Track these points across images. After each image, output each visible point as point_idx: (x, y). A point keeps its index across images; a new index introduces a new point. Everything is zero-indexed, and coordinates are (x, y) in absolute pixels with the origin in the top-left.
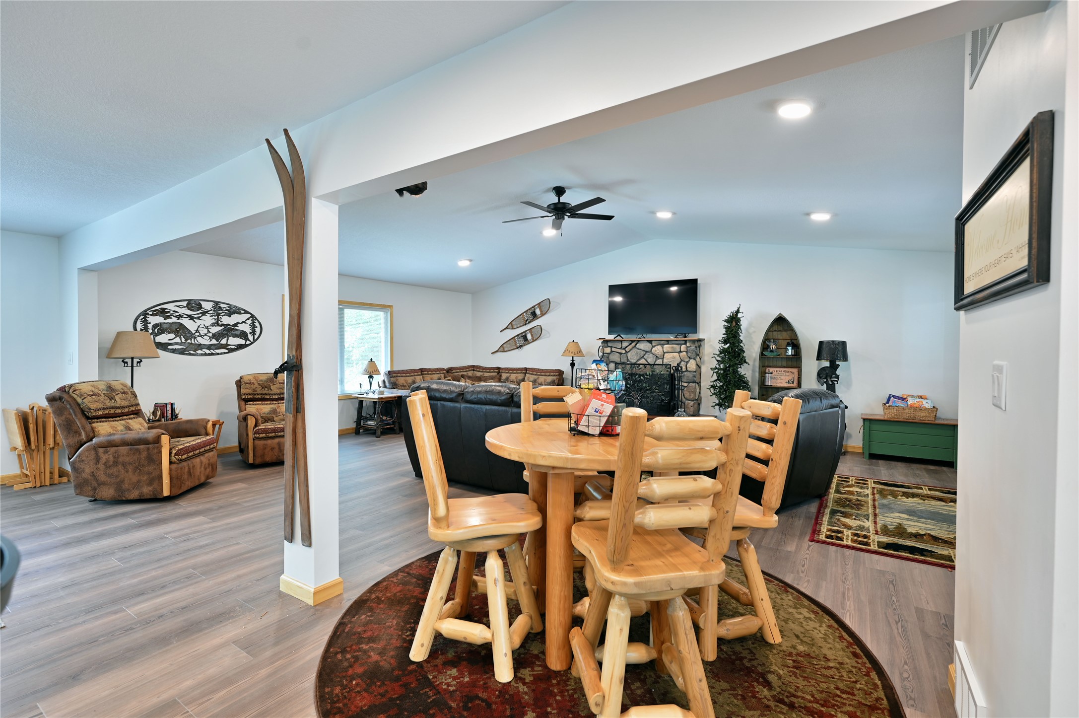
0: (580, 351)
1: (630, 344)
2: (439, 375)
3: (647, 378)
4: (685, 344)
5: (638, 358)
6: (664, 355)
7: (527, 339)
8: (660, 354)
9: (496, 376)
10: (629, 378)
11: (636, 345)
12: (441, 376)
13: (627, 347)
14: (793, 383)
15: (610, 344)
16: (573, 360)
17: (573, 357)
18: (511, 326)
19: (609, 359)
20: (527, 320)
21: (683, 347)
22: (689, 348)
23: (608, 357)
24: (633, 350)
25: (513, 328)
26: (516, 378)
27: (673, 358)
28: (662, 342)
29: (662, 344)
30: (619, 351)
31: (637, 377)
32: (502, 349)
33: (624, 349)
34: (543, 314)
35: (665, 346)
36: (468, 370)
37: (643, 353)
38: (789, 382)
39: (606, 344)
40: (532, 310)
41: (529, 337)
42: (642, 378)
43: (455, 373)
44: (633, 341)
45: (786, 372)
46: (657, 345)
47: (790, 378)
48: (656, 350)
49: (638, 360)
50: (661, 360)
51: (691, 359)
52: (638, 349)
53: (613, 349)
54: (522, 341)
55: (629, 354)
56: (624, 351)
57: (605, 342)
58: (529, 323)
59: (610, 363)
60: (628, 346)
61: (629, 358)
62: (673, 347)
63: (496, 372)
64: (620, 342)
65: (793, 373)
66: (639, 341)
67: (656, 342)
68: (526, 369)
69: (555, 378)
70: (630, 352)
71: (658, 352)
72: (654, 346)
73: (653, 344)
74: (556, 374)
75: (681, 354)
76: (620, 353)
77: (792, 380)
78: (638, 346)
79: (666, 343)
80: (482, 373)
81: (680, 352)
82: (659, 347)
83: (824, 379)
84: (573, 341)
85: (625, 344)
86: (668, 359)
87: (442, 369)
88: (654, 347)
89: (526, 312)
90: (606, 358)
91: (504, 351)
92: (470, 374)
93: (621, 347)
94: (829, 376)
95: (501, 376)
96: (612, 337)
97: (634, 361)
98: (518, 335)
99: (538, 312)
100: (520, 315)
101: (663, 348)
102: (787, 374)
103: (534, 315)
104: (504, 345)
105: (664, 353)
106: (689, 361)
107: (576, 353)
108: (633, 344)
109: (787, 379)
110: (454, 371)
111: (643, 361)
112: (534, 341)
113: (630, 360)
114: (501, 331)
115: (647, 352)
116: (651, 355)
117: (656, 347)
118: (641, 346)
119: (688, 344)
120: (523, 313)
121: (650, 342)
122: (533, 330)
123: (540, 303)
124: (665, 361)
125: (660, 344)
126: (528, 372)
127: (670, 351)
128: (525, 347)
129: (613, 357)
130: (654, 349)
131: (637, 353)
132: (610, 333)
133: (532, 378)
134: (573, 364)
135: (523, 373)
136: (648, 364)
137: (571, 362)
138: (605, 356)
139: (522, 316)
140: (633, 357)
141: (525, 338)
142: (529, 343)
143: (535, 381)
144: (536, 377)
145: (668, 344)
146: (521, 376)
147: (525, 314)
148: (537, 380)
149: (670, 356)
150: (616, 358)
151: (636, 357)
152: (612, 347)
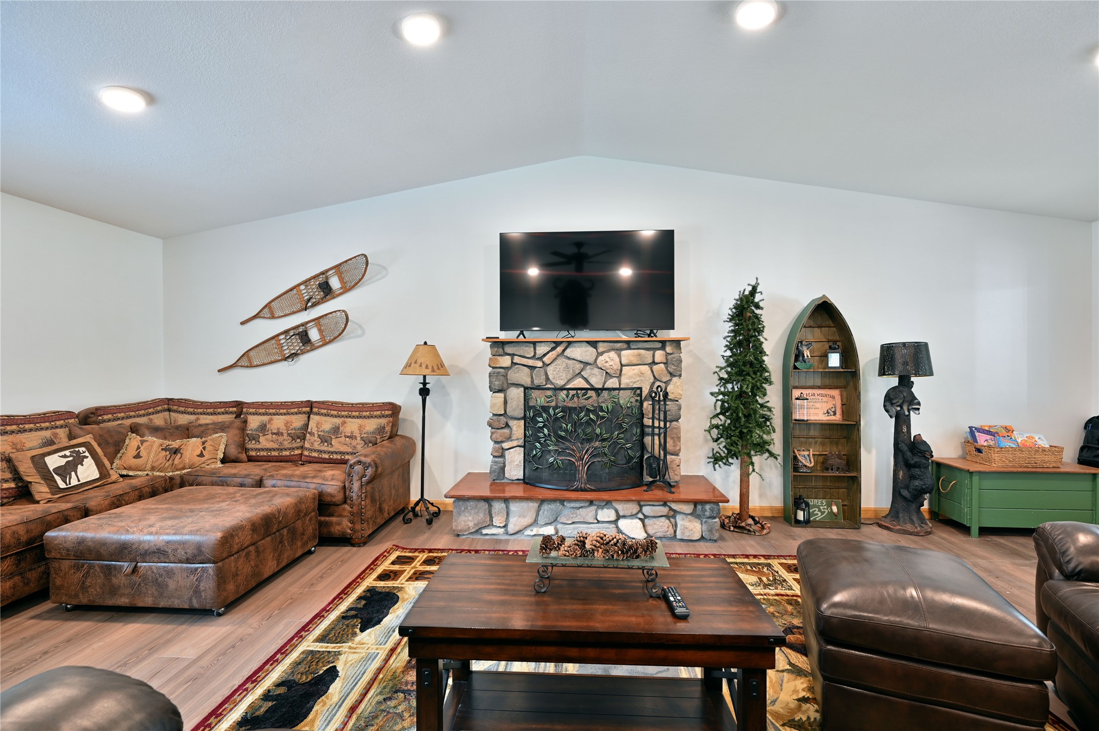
0: (441, 365)
1: (553, 349)
2: (47, 434)
3: (603, 418)
4: (663, 348)
5: (569, 376)
6: (621, 370)
7: (310, 340)
8: (615, 367)
9: (232, 423)
10: (562, 417)
11: (564, 351)
12: (55, 435)
13: (545, 355)
14: (835, 414)
15: (509, 349)
16: (425, 384)
17: (425, 377)
18: (268, 311)
19: (507, 380)
20: (309, 300)
21: (659, 355)
22: (669, 357)
23: (505, 376)
24: (558, 362)
25: (273, 317)
26: (287, 424)
27: (640, 376)
28: (618, 345)
29: (617, 350)
30: (530, 362)
31: (582, 414)
32: (246, 361)
33: (540, 359)
34: (346, 289)
35: (623, 353)
36: (151, 410)
37: (579, 366)
38: (828, 412)
39: (501, 350)
40: (321, 279)
41: (314, 335)
42: (592, 416)
43: (109, 420)
44: (557, 344)
45: (822, 395)
46: (608, 351)
47: (831, 405)
48: (608, 359)
49: (568, 382)
50: (615, 380)
51: (675, 376)
52: (569, 358)
53: (517, 359)
54: (296, 345)
55: (550, 370)
56: (540, 364)
57: (498, 345)
58: (314, 305)
59: (508, 388)
60: (548, 353)
61: (551, 377)
62: (639, 355)
63: (231, 413)
64: (532, 345)
65: (833, 397)
66: (570, 343)
67: (606, 344)
68: (310, 404)
69: (383, 421)
70: (553, 365)
71: (611, 363)
72: (602, 353)
73: (600, 350)
74: (387, 413)
75: (655, 367)
76: (532, 368)
77: (833, 410)
78: (568, 352)
79: (625, 346)
80: (193, 417)
81: (654, 363)
82: (613, 354)
83: (898, 406)
84: (425, 343)
85: (541, 350)
86: (630, 378)
87: (70, 414)
88: (600, 354)
89: (305, 282)
90: (502, 378)
91: (251, 366)
92: (159, 420)
93: (532, 354)
94: (907, 402)
95: (245, 422)
96: (511, 335)
97: (560, 383)
98: (286, 332)
99: (335, 283)
100: (291, 290)
101: (619, 356)
102: (825, 399)
103: (326, 290)
104: (252, 354)
105: (622, 365)
106: (670, 380)
107: (435, 368)
108: (559, 349)
109: (825, 407)
110: (105, 417)
111: (579, 383)
112: (325, 344)
113: (553, 381)
114: (243, 323)
115: (587, 364)
116: (596, 371)
117: (606, 354)
118: (576, 352)
119: (669, 349)
120: (299, 285)
121: (593, 344)
122: (322, 321)
123: (340, 264)
124: (625, 382)
125: (613, 350)
126: (315, 410)
127: (635, 362)
128: (304, 358)
129: (517, 375)
130: (600, 358)
131: (567, 367)
132: (503, 328)
133: (328, 424)
134: (424, 392)
135: (304, 413)
136: (593, 389)
137: (421, 386)
138: (498, 373)
139: (295, 291)
140: (558, 374)
141: (304, 338)
142: (314, 348)
143: (336, 430)
144: (338, 421)
145: (629, 348)
146: (297, 421)
147: (302, 287)
148: (341, 429)
149: (635, 372)
150: (522, 376)
151: (564, 375)
152: (513, 355)
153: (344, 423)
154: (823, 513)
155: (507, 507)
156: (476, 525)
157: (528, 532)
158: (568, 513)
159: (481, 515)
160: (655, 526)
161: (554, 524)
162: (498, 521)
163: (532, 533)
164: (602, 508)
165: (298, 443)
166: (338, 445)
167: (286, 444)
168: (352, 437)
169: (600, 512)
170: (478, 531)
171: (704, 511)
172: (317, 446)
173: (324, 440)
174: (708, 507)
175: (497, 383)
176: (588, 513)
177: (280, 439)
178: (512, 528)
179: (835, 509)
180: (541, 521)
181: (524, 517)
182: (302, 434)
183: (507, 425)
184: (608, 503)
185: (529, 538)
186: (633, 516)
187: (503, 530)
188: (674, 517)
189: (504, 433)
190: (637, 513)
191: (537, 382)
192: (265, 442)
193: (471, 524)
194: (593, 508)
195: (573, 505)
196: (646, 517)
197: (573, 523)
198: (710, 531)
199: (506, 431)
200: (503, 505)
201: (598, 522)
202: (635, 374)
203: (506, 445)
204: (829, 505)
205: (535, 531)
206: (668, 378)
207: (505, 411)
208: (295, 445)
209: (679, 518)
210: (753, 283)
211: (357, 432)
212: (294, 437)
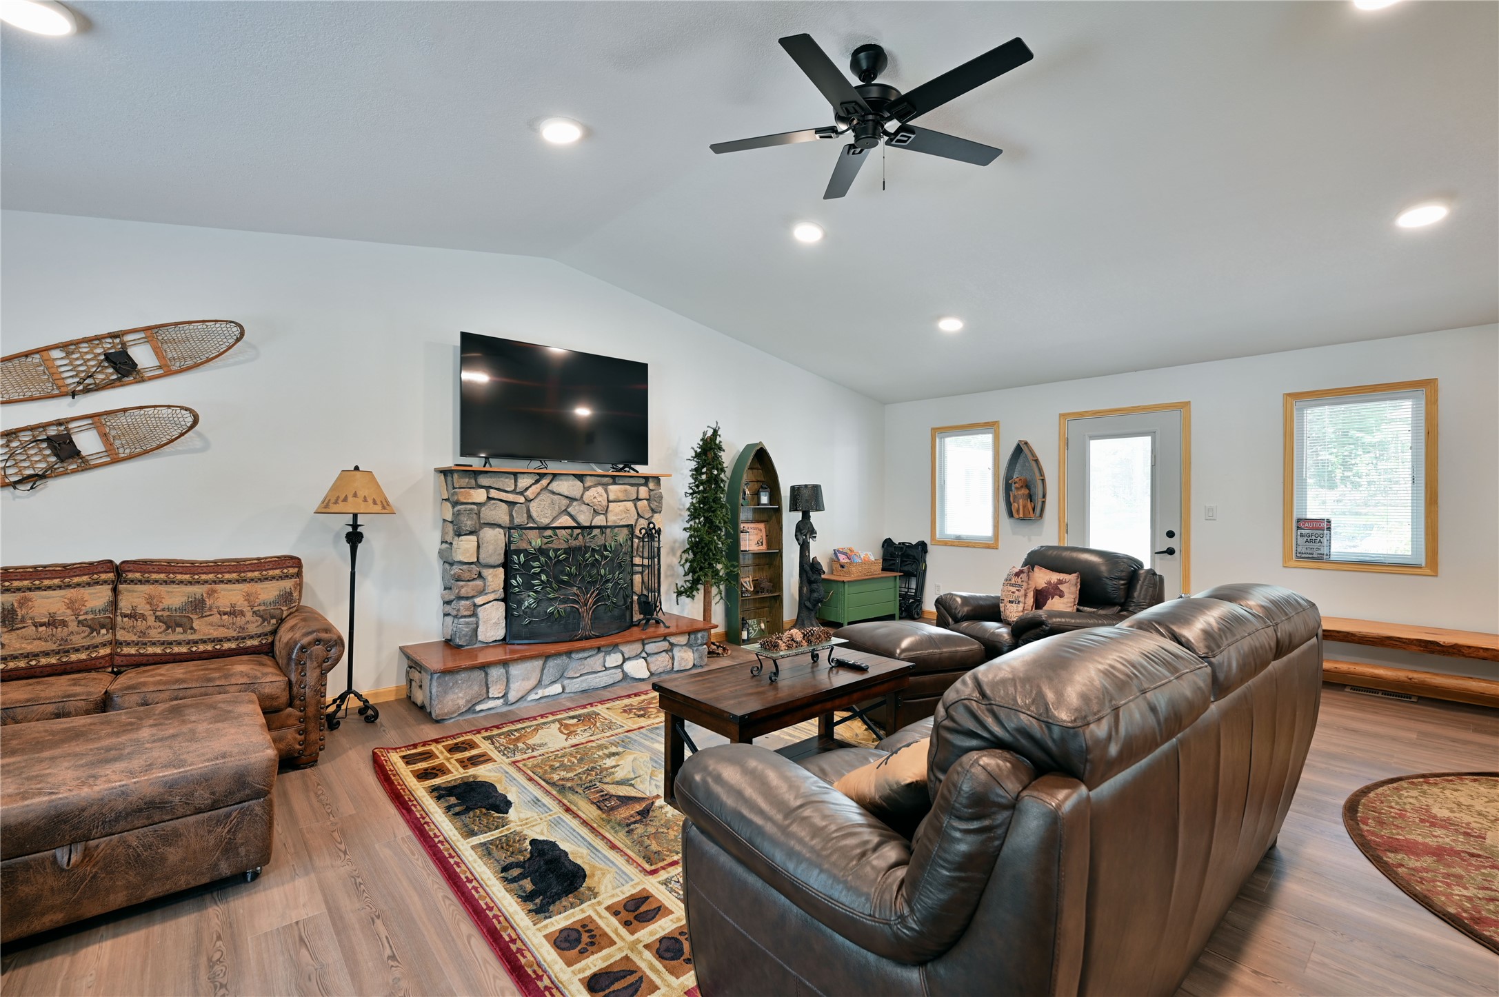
1: (537, 482)
3: (606, 557)
4: (646, 484)
5: (555, 513)
6: (608, 507)
7: (78, 453)
8: (602, 503)
10: (565, 559)
11: (549, 484)
13: (527, 489)
14: (762, 544)
15: (484, 481)
16: (355, 526)
17: (355, 516)
19: (480, 518)
20: (76, 380)
21: (643, 491)
22: (651, 493)
23: (478, 514)
24: (542, 497)
26: (72, 604)
27: (626, 513)
28: (604, 480)
29: (604, 484)
30: (511, 497)
31: (588, 555)
33: (521, 493)
34: (171, 370)
35: (610, 488)
37: (565, 502)
38: (758, 543)
39: (473, 481)
40: (108, 344)
41: (88, 443)
42: (597, 556)
44: (542, 476)
45: (754, 528)
46: (595, 486)
47: (759, 537)
48: (596, 495)
49: (554, 519)
50: (602, 517)
51: (656, 512)
52: (553, 493)
53: (493, 493)
54: (41, 459)
55: (533, 506)
56: (522, 499)
57: (468, 474)
58: (89, 390)
59: (481, 528)
60: (531, 486)
61: (534, 514)
62: (626, 491)
64: (512, 476)
65: (760, 530)
66: (555, 475)
67: (593, 478)
70: (536, 500)
71: (599, 499)
72: (589, 488)
73: (588, 484)
75: (639, 503)
76: (511, 504)
77: (761, 540)
78: (554, 486)
79: (611, 481)
81: (638, 499)
82: (600, 489)
84: (357, 468)
85: (524, 482)
86: (616, 515)
88: (586, 489)
90: (471, 516)
93: (513, 487)
96: (476, 463)
97: (544, 521)
98: (9, 433)
99: (142, 356)
100: (27, 355)
101: (606, 491)
102: (755, 531)
103: (123, 366)
105: (609, 501)
106: (652, 517)
108: (544, 482)
109: (756, 538)
111: (565, 521)
112: (114, 461)
113: (538, 519)
115: (572, 499)
116: (584, 507)
117: (593, 489)
118: (563, 486)
119: (651, 485)
121: (580, 477)
122: (111, 420)
123: (156, 327)
124: (613, 519)
125: (600, 484)
126: (127, 576)
127: (621, 498)
129: (493, 512)
130: (588, 493)
131: (553, 503)
132: (462, 451)
133: (175, 597)
134: (354, 538)
135: (105, 582)
136: (583, 528)
137: (350, 529)
138: (471, 510)
139: (36, 358)
140: (543, 511)
141: (62, 447)
142: (86, 465)
143: (198, 606)
144: (198, 590)
145: (615, 483)
146: (98, 597)
147: (58, 354)
148: (208, 602)
149: (621, 508)
150: (499, 513)
151: (549, 512)
152: (488, 488)
153: (211, 593)
154: (755, 631)
155: (507, 672)
156: (468, 702)
157: (533, 696)
158: (575, 665)
159: (476, 688)
160: (658, 663)
161: (560, 681)
162: (495, 691)
163: (537, 697)
164: (609, 654)
165: (105, 635)
166: (204, 628)
167: (77, 641)
168: (233, 613)
169: (608, 658)
170: (471, 710)
171: (696, 639)
174: (699, 635)
175: (469, 523)
176: (596, 662)
177: (62, 632)
178: (512, 696)
179: (763, 626)
180: (546, 681)
181: (528, 679)
183: (480, 575)
184: (615, 647)
185: (534, 703)
186: (637, 656)
187: (502, 701)
188: (671, 650)
189: (477, 586)
190: (641, 653)
191: (517, 521)
192: (18, 642)
193: (462, 702)
194: (602, 655)
195: (581, 655)
196: (648, 655)
197: (581, 675)
198: (701, 658)
199: (479, 583)
200: (502, 670)
201: (606, 669)
202: (621, 511)
203: (479, 601)
204: (759, 624)
205: (541, 693)
206: (650, 515)
207: (478, 558)
208: (98, 640)
209: (676, 652)
210: (714, 426)
211: (242, 604)
212: (94, 627)
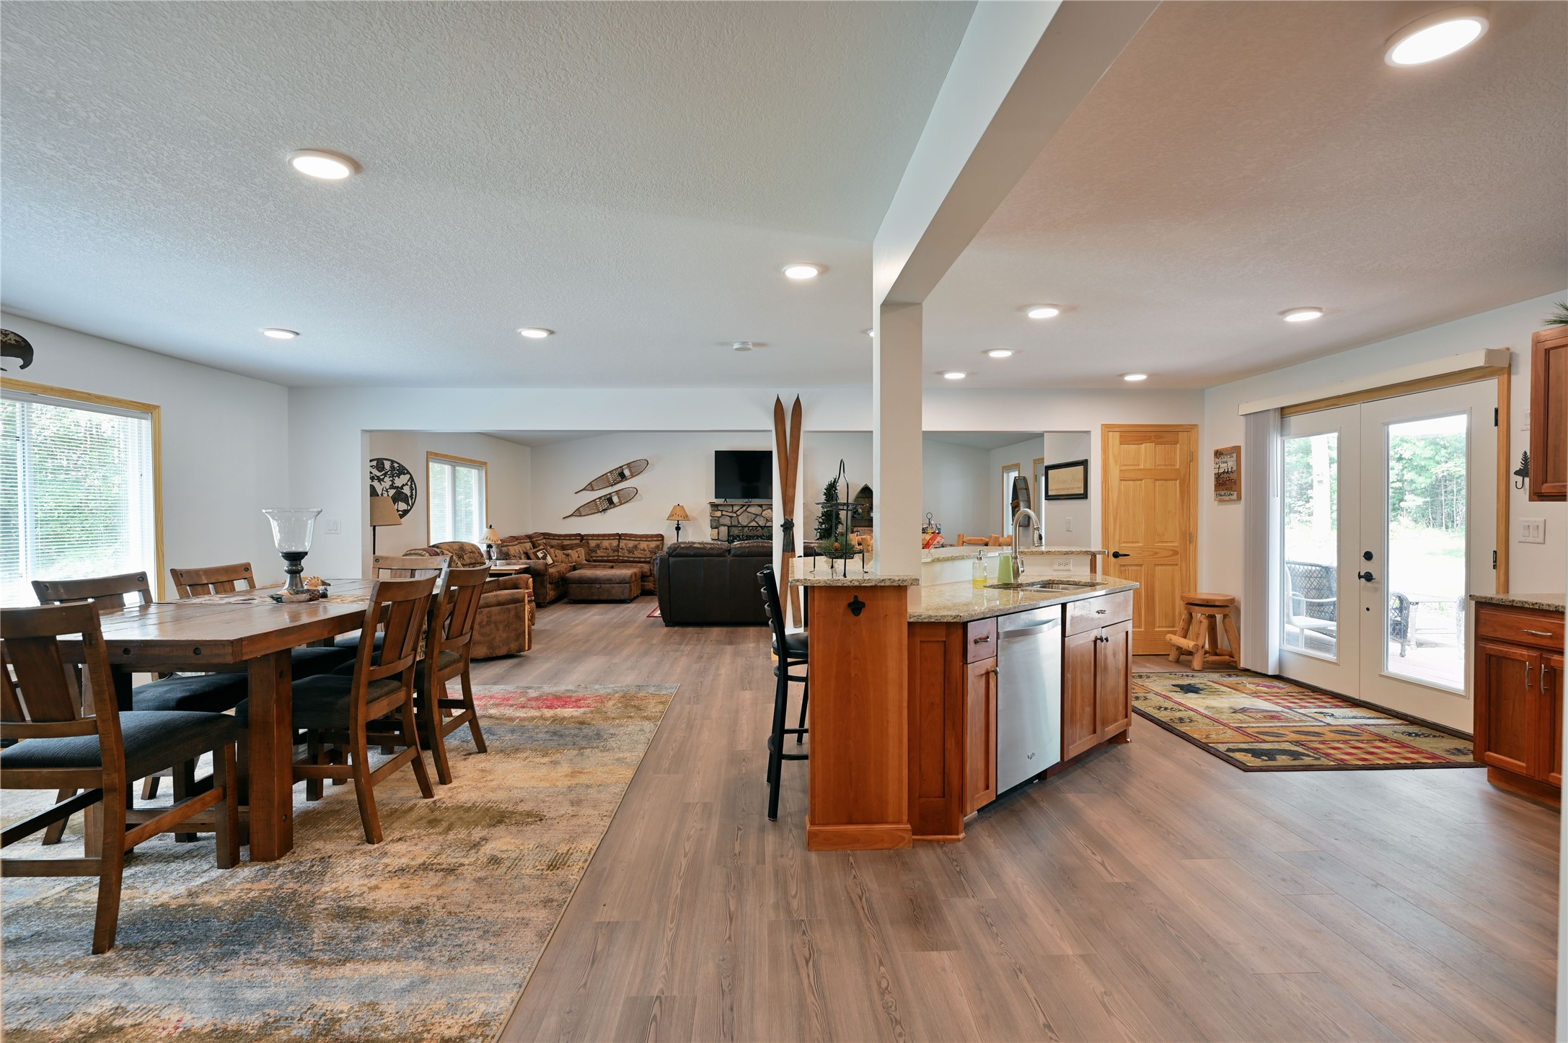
0: (687, 516)
1: (741, 508)
5: (749, 521)
7: (613, 502)
11: (746, 509)
13: (737, 511)
15: (720, 508)
16: (678, 524)
17: (678, 521)
18: (591, 487)
19: (719, 523)
20: (612, 482)
23: (718, 521)
24: (744, 514)
25: (593, 490)
26: (609, 544)
30: (730, 514)
32: (578, 513)
33: (735, 513)
34: (632, 476)
37: (754, 516)
39: (716, 508)
40: (619, 470)
41: (615, 499)
44: (743, 506)
46: (767, 509)
48: (767, 513)
49: (749, 523)
52: (749, 512)
53: (724, 513)
54: (606, 505)
55: (740, 518)
56: (735, 515)
57: (714, 506)
58: (615, 484)
59: (720, 526)
60: (739, 510)
61: (740, 521)
63: (578, 539)
64: (731, 506)
66: (749, 505)
67: (766, 506)
68: (619, 535)
69: (655, 543)
70: (740, 515)
71: (768, 515)
73: (764, 508)
74: (659, 539)
76: (731, 517)
78: (748, 510)
80: (561, 541)
84: (679, 505)
85: (736, 508)
88: (764, 510)
89: (610, 472)
90: (716, 522)
91: (581, 516)
93: (731, 510)
95: (588, 543)
96: (721, 501)
97: (745, 524)
98: (600, 498)
99: (627, 472)
100: (603, 476)
103: (622, 476)
104: (581, 509)
107: (685, 517)
108: (744, 508)
111: (754, 524)
112: (621, 504)
113: (742, 523)
114: (576, 493)
115: (757, 515)
116: (762, 518)
117: (766, 511)
118: (752, 510)
120: (607, 473)
121: (761, 506)
122: (620, 493)
123: (630, 463)
126: (622, 538)
128: (609, 512)
129: (724, 520)
130: (764, 512)
131: (748, 517)
132: (717, 497)
133: (631, 544)
134: (678, 529)
135: (617, 539)
136: (760, 526)
137: (676, 526)
138: (715, 519)
139: (605, 477)
140: (744, 520)
141: (610, 501)
142: (615, 506)
143: (636, 547)
144: (637, 543)
146: (615, 543)
147: (609, 474)
148: (638, 546)
150: (727, 521)
151: (747, 520)
152: (722, 511)
153: (639, 543)
165: (616, 553)
166: (637, 554)
167: (611, 554)
168: (644, 550)
172: (626, 554)
173: (630, 552)
175: (714, 524)
177: (608, 551)
182: (617, 549)
191: (733, 524)
192: (600, 553)
210: (836, 478)
211: (646, 548)
212: (614, 551)
